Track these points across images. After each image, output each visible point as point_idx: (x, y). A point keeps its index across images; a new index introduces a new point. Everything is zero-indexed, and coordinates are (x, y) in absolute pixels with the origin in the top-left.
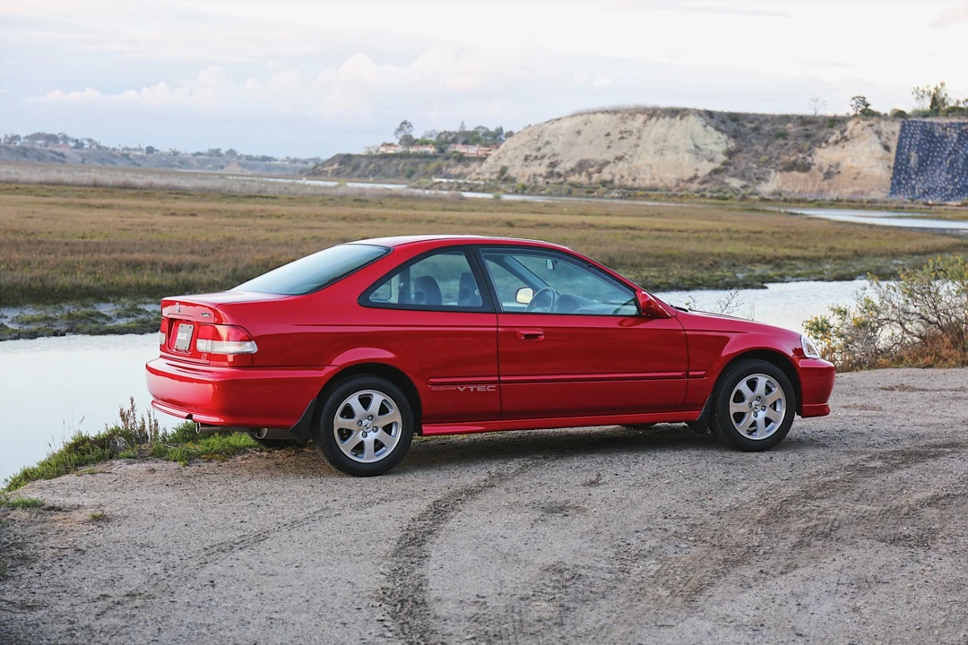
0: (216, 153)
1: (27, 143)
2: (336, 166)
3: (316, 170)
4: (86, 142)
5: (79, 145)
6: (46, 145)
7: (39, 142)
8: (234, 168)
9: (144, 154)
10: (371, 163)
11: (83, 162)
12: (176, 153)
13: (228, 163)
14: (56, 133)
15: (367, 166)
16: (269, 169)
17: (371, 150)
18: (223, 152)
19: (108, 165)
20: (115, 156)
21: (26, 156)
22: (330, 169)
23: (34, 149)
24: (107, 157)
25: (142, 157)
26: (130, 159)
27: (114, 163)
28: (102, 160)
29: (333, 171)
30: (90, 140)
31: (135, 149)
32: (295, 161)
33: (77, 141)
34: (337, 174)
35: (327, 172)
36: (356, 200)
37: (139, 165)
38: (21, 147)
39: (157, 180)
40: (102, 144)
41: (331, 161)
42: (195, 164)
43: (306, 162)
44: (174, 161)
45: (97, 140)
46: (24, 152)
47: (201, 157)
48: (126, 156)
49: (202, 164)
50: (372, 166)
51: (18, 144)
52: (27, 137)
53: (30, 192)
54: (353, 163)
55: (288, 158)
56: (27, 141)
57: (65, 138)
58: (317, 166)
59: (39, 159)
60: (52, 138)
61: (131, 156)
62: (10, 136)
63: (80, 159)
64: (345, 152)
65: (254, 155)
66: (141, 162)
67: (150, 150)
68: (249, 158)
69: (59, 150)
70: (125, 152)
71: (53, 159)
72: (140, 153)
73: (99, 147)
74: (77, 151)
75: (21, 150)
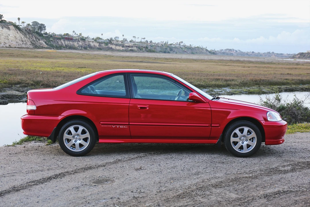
0: (269, 53)
2: (299, 56)
3: (294, 57)
4: (238, 51)
5: (236, 51)
6: (229, 52)
7: (227, 51)
8: (273, 56)
9: (252, 53)
10: (308, 55)
11: (237, 55)
12: (259, 53)
13: (272, 55)
14: (231, 49)
15: (307, 55)
16: (282, 57)
17: (309, 51)
18: (271, 52)
19: (243, 56)
20: (245, 54)
22: (297, 56)
23: (226, 53)
24: (242, 54)
27: (244, 56)
29: (298, 57)
30: (239, 50)
31: (249, 52)
32: (289, 54)
34: (299, 58)
35: (297, 57)
36: (296, 64)
38: (223, 52)
39: (246, 59)
40: (242, 51)
41: (298, 54)
42: (264, 56)
43: (292, 55)
44: (259, 55)
45: (240, 50)
46: (224, 53)
47: (265, 54)
48: (247, 54)
49: (266, 55)
50: (308, 56)
51: (223, 51)
52: (225, 50)
53: (215, 62)
54: (304, 55)
55: (287, 54)
57: (233, 50)
58: (294, 55)
59: (227, 55)
60: (230, 50)
62: (221, 50)
64: (301, 52)
65: (279, 53)
66: (251, 55)
67: (253, 52)
68: (277, 54)
69: (232, 53)
71: (230, 55)
72: (250, 53)
73: (241, 52)
74: (236, 53)
75: (223, 53)
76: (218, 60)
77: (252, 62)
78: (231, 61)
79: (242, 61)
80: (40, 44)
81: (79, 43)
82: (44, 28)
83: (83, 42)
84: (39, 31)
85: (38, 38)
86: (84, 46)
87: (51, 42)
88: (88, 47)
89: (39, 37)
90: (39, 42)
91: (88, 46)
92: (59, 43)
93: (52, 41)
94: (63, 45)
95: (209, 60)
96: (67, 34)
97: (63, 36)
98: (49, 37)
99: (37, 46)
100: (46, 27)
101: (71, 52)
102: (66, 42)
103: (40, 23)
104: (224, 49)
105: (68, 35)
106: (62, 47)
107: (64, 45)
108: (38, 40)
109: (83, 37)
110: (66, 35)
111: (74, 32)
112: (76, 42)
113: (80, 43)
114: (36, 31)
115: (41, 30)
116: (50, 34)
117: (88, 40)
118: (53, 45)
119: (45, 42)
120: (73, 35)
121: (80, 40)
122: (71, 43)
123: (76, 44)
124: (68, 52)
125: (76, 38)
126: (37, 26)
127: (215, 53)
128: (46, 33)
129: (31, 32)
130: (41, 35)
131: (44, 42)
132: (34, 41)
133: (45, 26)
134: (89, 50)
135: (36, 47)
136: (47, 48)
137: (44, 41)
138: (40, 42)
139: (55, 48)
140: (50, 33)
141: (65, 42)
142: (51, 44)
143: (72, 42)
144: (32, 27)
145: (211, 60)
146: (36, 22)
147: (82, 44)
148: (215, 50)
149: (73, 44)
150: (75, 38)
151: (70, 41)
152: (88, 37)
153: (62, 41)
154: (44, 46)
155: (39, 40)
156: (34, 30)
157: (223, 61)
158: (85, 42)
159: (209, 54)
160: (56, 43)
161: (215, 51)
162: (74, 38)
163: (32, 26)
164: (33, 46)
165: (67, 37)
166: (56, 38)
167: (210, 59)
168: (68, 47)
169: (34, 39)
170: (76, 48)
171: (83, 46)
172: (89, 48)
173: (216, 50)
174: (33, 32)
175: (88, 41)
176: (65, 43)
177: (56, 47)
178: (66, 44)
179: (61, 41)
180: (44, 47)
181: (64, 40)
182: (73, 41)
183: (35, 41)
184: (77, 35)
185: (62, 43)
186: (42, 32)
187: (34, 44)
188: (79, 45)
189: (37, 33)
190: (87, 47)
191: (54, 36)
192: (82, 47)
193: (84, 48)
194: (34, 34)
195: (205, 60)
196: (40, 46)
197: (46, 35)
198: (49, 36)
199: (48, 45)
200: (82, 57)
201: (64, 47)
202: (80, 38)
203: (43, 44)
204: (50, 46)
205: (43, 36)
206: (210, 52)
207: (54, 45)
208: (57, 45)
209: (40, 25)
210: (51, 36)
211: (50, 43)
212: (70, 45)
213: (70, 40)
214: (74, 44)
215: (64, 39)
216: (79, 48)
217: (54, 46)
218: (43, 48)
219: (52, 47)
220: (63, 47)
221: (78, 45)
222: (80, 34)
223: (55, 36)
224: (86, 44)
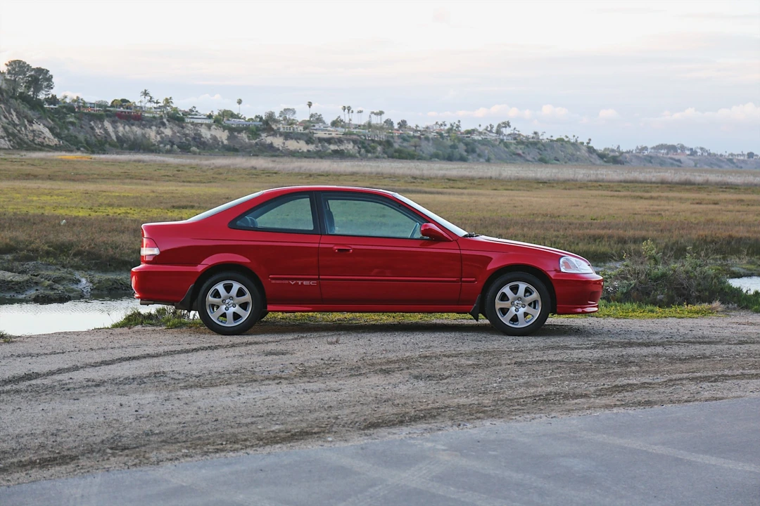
1: (653, 153)
4: (699, 151)
5: (693, 152)
6: (667, 154)
7: (662, 151)
9: (746, 158)
11: (696, 166)
14: (675, 144)
19: (716, 168)
20: (721, 161)
21: (651, 163)
23: (658, 157)
24: (714, 161)
25: (743, 161)
26: (733, 163)
27: (720, 167)
28: (711, 164)
30: (702, 149)
31: (738, 155)
33: (691, 149)
37: (741, 167)
38: (647, 156)
40: (712, 152)
45: (707, 148)
46: (650, 159)
48: (731, 161)
51: (646, 153)
52: (653, 148)
56: (653, 151)
57: (683, 148)
59: (661, 165)
60: (672, 148)
61: (735, 161)
62: (640, 148)
63: (693, 164)
66: (743, 165)
67: (751, 155)
69: (677, 157)
70: (730, 157)
71: (672, 164)
72: (742, 158)
73: (709, 154)
74: (691, 157)
75: (646, 158)
76: (621, 182)
77: (732, 188)
78: (664, 186)
79: (699, 184)
80: (34, 136)
81: (162, 129)
82: (45, 84)
83: (176, 129)
84: (31, 93)
85: (26, 117)
86: (181, 139)
87: (68, 130)
88: (192, 143)
89: (30, 113)
90: (31, 128)
91: (194, 139)
92: (97, 131)
93: (73, 124)
94: (110, 135)
95: (591, 181)
96: (124, 101)
97: (111, 109)
98: (64, 110)
99: (25, 143)
100: (53, 80)
101: (139, 161)
102: (121, 128)
103: (34, 66)
104: (650, 146)
105: (127, 104)
106: (107, 146)
107: (114, 138)
108: (26, 123)
109: (176, 110)
110: (121, 106)
111: (146, 94)
112: (154, 128)
113: (168, 132)
114: (21, 93)
115: (37, 90)
116: (68, 101)
117: (192, 120)
118: (76, 137)
119: (51, 130)
120: (143, 104)
121: (165, 120)
122: (137, 130)
123: (152, 134)
124: (130, 161)
125: (152, 113)
126: (25, 74)
127: (621, 158)
128: (54, 97)
129: (4, 94)
130: (36, 105)
131: (47, 130)
132: (15, 125)
133: (52, 77)
134: (194, 153)
135: (21, 145)
136: (56, 148)
137: (46, 123)
138: (35, 127)
139: (82, 149)
140: (66, 97)
141: (115, 128)
142: (71, 136)
143: (139, 127)
144: (6, 80)
145: (596, 181)
146: (20, 62)
147: (174, 133)
148: (619, 147)
149: (144, 135)
150: (151, 115)
151: (133, 125)
152: (191, 111)
153: (107, 124)
154: (47, 142)
155: (31, 122)
156: (14, 90)
157: (637, 185)
158: (183, 128)
159: (599, 162)
160: (87, 133)
161: (619, 152)
162: (146, 115)
163: (8, 77)
164: (10, 141)
165: (123, 112)
166: (86, 114)
167: (593, 177)
168: (125, 145)
169: (15, 117)
170: (153, 148)
171: (177, 140)
172: (198, 147)
173: (624, 149)
174: (11, 97)
175: (192, 124)
176: (116, 133)
177: (88, 143)
178: (120, 134)
179: (103, 125)
180: (48, 146)
181: (113, 123)
182: (145, 126)
183: (17, 125)
184: (155, 105)
185: (105, 130)
186: (42, 96)
187: (14, 135)
188: (162, 138)
189: (24, 98)
190: (189, 145)
191: (79, 107)
192: (172, 144)
193: (179, 147)
194: (13, 101)
195: (577, 180)
196: (33, 140)
197: (52, 106)
198: (64, 107)
199: (62, 138)
200: (177, 175)
201: (113, 145)
202: (168, 113)
203: (42, 136)
204: (65, 143)
205: (42, 107)
206: (602, 156)
207: (81, 137)
208: (88, 136)
209: (33, 73)
210: (70, 108)
211: (66, 132)
212: (132, 137)
213: (132, 121)
214: (147, 136)
215: (113, 119)
216: (161, 145)
217: (81, 143)
218: (42, 147)
219: (72, 144)
220: (110, 144)
221: (158, 136)
222: (168, 101)
223: (82, 109)
224: (186, 135)
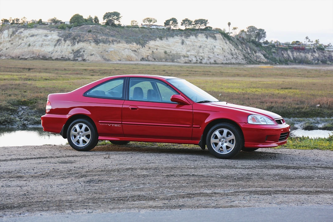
80: (257, 58)
81: (314, 54)
82: (263, 35)
83: (320, 53)
84: (257, 40)
85: (253, 50)
86: (322, 58)
87: (272, 55)
88: (327, 60)
89: (256, 48)
90: (255, 55)
91: (329, 58)
92: (285, 55)
93: (274, 52)
94: (290, 57)
96: (297, 42)
97: (291, 45)
98: (271, 47)
99: (252, 61)
100: (266, 34)
102: (295, 54)
103: (258, 28)
105: (299, 43)
106: (289, 62)
107: (292, 58)
108: (254, 52)
109: (321, 45)
110: (296, 44)
111: (307, 38)
112: (310, 53)
113: (316, 55)
114: (252, 40)
115: (260, 38)
116: (273, 42)
117: (328, 49)
118: (275, 58)
119: (264, 55)
120: (306, 43)
121: (315, 50)
122: (302, 54)
123: (309, 56)
125: (310, 47)
126: (254, 32)
128: (267, 41)
129: (245, 41)
130: (258, 45)
131: (262, 55)
132: (249, 54)
133: (265, 32)
134: (329, 64)
135: (250, 62)
136: (266, 63)
137: (263, 53)
138: (257, 54)
139: (277, 63)
140: (272, 41)
141: (293, 54)
142: (273, 58)
143: (303, 53)
144: (246, 34)
146: (252, 27)
147: (319, 55)
149: (305, 57)
150: (309, 48)
151: (301, 52)
152: (329, 45)
153: (289, 52)
154: (262, 61)
155: (255, 52)
156: (250, 39)
158: (323, 53)
160: (280, 56)
162: (307, 48)
163: (248, 33)
164: (246, 60)
165: (297, 47)
166: (280, 48)
168: (297, 61)
169: (249, 50)
170: (309, 62)
171: (320, 59)
172: (330, 62)
174: (248, 42)
175: (328, 51)
176: (293, 56)
177: (280, 61)
178: (295, 57)
179: (287, 53)
180: (263, 62)
181: (292, 51)
182: (306, 52)
183: (250, 54)
184: (311, 43)
185: (288, 55)
186: (261, 41)
187: (247, 58)
188: (314, 58)
189: (254, 42)
190: (326, 60)
191: (277, 45)
192: (318, 60)
193: (321, 62)
194: (248, 43)
196: (256, 60)
197: (266, 45)
198: (271, 45)
199: (269, 59)
201: (291, 62)
202: (317, 47)
203: (260, 58)
204: (270, 61)
205: (261, 46)
207: (277, 58)
208: (281, 58)
209: (258, 31)
210: (273, 46)
211: (271, 56)
212: (300, 58)
213: (300, 51)
214: (307, 57)
215: (292, 50)
216: (313, 61)
217: (277, 60)
218: (260, 63)
219: (273, 61)
220: (290, 61)
221: (312, 57)
222: (317, 41)
223: (278, 46)
224: (325, 56)
